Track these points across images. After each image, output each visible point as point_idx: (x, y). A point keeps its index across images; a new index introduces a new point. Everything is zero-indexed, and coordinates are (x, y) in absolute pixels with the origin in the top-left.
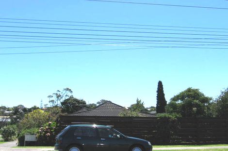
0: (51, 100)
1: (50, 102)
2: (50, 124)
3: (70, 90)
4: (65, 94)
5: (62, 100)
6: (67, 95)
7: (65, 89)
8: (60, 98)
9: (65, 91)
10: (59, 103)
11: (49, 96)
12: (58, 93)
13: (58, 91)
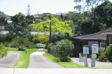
1: (75, 7)
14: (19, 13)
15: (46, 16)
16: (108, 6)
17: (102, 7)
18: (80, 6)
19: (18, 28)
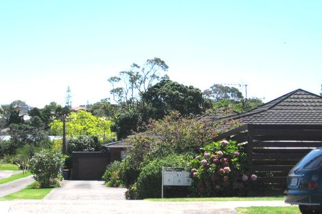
0: (115, 88)
1: (113, 91)
2: (225, 145)
3: (163, 62)
4: (151, 74)
5: (144, 88)
6: (153, 76)
7: (150, 61)
8: (137, 81)
9: (150, 65)
10: (136, 95)
11: (113, 79)
12: (135, 70)
13: (135, 65)
14: (52, 103)
15: (98, 108)
16: (166, 89)
17: (155, 90)
18: (121, 89)
19: (27, 129)
